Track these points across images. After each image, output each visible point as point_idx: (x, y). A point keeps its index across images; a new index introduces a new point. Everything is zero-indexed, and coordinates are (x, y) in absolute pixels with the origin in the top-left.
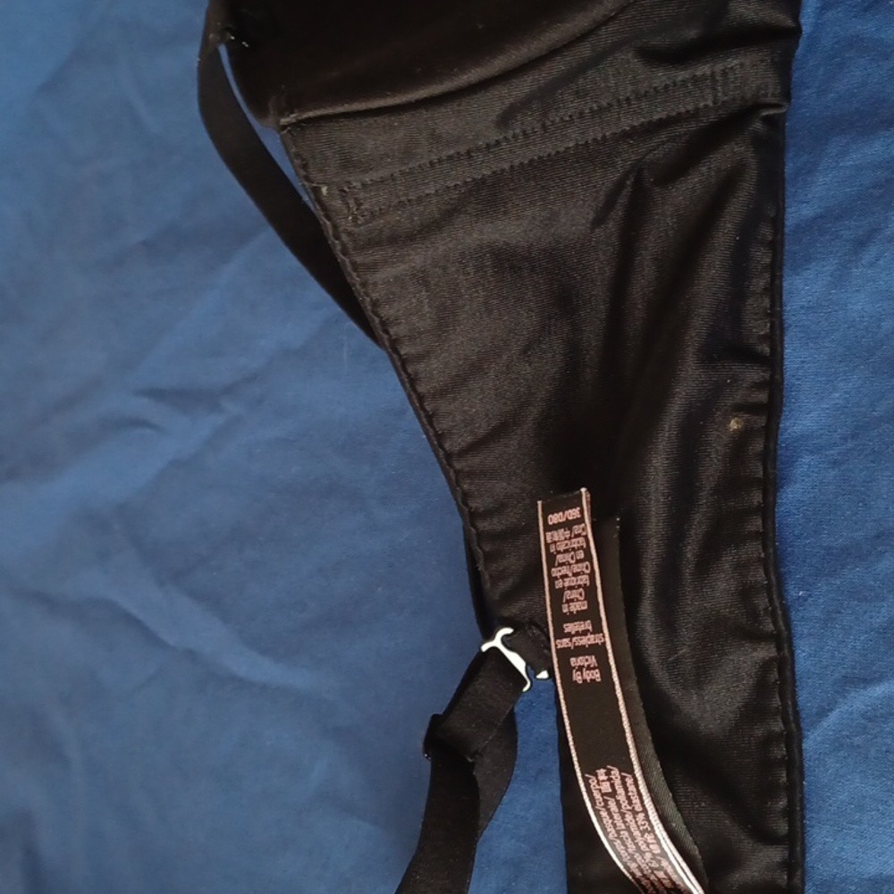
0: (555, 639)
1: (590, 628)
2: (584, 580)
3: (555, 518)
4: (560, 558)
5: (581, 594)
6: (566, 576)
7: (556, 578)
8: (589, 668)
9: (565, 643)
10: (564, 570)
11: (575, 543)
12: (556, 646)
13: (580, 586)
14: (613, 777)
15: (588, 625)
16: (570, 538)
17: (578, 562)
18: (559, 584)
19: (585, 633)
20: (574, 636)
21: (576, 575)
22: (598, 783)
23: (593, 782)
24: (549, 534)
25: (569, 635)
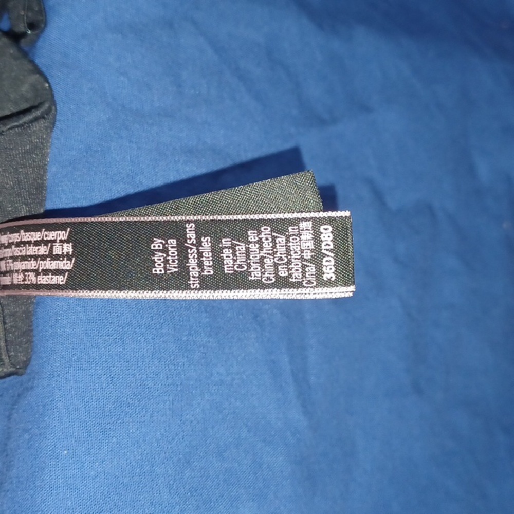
0: (195, 222)
1: (205, 273)
2: (256, 274)
3: (327, 235)
4: (281, 240)
5: (240, 266)
6: (261, 249)
7: (260, 233)
8: (166, 262)
9: (191, 236)
10: (267, 245)
11: (296, 265)
12: (189, 222)
13: (249, 266)
14: (65, 262)
15: (209, 271)
16: (302, 258)
17: (276, 265)
18: (252, 236)
19: (200, 265)
20: (198, 250)
21: (262, 261)
22: (61, 241)
23: (63, 235)
24: (309, 225)
25: (199, 244)
